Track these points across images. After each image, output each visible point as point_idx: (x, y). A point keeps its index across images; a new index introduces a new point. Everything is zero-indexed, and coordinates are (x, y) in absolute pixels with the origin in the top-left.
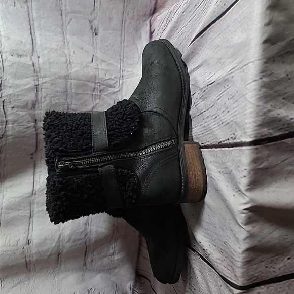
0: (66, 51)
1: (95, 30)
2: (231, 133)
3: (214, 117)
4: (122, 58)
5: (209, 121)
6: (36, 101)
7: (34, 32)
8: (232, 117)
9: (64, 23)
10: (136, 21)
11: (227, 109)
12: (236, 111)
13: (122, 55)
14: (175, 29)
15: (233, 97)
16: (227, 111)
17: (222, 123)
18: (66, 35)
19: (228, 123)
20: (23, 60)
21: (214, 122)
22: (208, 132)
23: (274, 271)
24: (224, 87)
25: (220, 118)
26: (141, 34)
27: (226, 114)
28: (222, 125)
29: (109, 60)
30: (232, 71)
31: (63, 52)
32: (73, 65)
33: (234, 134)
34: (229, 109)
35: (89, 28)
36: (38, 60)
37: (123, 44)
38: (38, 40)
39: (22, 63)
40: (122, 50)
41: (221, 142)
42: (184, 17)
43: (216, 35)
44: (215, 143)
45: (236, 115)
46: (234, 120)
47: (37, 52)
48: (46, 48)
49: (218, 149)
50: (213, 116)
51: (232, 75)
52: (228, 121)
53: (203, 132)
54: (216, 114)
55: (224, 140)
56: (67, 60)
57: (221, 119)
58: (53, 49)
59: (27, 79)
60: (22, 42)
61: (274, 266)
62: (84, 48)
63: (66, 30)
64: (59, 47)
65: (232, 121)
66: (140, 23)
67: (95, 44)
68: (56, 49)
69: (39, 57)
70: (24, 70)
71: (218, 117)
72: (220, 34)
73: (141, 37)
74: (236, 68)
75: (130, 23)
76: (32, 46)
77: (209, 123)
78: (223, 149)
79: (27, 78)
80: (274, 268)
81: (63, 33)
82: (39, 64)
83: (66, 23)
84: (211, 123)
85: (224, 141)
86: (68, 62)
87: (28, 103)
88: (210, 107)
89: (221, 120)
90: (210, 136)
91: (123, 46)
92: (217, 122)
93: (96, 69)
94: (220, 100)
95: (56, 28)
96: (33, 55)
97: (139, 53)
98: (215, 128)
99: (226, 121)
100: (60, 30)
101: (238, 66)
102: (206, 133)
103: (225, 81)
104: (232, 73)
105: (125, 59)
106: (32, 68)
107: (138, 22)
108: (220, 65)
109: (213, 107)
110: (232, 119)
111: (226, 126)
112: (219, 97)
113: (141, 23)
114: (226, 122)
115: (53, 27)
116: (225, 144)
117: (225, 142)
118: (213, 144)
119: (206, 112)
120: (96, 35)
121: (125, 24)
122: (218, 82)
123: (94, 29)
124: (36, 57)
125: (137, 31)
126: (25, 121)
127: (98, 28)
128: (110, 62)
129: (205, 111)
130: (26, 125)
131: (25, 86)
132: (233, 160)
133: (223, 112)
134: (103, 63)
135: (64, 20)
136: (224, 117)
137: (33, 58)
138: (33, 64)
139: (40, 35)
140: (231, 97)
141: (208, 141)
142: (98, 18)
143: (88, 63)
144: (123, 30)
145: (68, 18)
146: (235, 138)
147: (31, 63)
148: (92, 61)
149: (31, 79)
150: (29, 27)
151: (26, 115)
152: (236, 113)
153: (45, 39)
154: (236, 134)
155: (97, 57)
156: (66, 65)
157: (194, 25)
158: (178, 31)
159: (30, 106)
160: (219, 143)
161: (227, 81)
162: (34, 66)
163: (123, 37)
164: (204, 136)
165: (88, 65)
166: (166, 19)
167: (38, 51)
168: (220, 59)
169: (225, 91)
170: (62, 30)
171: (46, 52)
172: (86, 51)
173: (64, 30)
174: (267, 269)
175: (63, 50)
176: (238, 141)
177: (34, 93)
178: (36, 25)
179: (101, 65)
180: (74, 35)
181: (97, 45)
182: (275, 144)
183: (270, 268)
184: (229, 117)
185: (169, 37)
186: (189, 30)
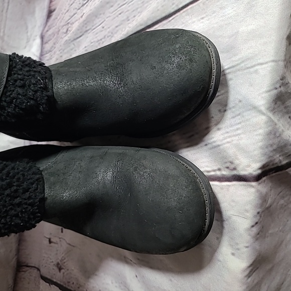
8: (230, 137)
11: (216, 125)
12: (238, 129)
14: (108, 6)
17: (206, 145)
28: (205, 148)
33: (231, 163)
34: (220, 126)
45: (239, 134)
46: (234, 142)
50: (185, 134)
52: (219, 143)
54: (192, 131)
65: (228, 142)
72: (203, 18)
73: (34, 12)
74: (238, 67)
85: (208, 172)
97: (29, 34)
110: (228, 140)
111: (214, 150)
114: (214, 144)
116: (212, 176)
117: (212, 173)
146: (235, 169)
152: (239, 132)
154: (236, 162)
158: (112, 9)
176: (241, 172)
184: (221, 137)
185: (95, 15)
186: (137, 9)
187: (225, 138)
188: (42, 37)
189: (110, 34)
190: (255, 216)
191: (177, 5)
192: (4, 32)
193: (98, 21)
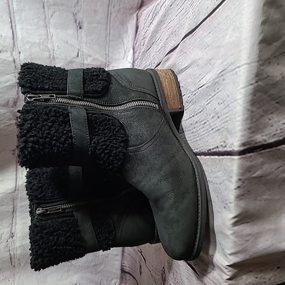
0: (50, 46)
1: (79, 24)
2: (221, 140)
3: (203, 122)
4: (107, 53)
5: (198, 127)
6: (17, 99)
7: (15, 26)
8: (223, 123)
9: (47, 16)
10: (122, 14)
11: (217, 114)
12: (227, 117)
13: (107, 50)
14: (162, 23)
15: (223, 102)
16: (217, 116)
17: (212, 129)
18: (49, 28)
19: (219, 130)
20: (3, 56)
21: (203, 128)
22: (197, 139)
23: (264, 282)
24: (214, 91)
25: (209, 124)
26: (127, 27)
27: (216, 120)
28: (212, 132)
29: (95, 55)
30: (222, 73)
31: (47, 46)
32: (57, 61)
33: (224, 142)
34: (219, 115)
35: (73, 21)
36: (19, 56)
37: (108, 38)
38: (19, 34)
39: (2, 59)
40: (108, 44)
41: (210, 150)
42: (172, 11)
43: (206, 34)
44: (203, 151)
45: (227, 121)
46: (226, 127)
47: (18, 48)
48: (28, 42)
49: (207, 157)
50: (201, 121)
51: (223, 77)
52: (219, 128)
53: (191, 138)
54: (206, 119)
55: (213, 147)
56: (50, 55)
57: (211, 125)
58: (35, 43)
59: (8, 76)
60: (2, 36)
61: (264, 277)
62: (69, 42)
63: (48, 23)
64: (41, 41)
65: (223, 127)
66: (126, 16)
67: (80, 38)
68: (39, 44)
69: (20, 53)
70: (4, 67)
71: (207, 123)
72: (210, 33)
73: (127, 30)
74: (227, 70)
75: (116, 16)
76: (12, 41)
77: (198, 129)
78: (212, 157)
79: (7, 74)
80: (264, 279)
81: (46, 27)
82: (20, 60)
83: (49, 16)
84: (200, 129)
85: (213, 149)
86: (52, 57)
87: (9, 101)
88: (198, 112)
89: (211, 127)
90: (199, 142)
91: (108, 41)
92: (206, 128)
93: (81, 64)
94: (209, 105)
95: (38, 21)
96: (13, 50)
97: (125, 48)
98: (204, 134)
99: (217, 127)
100: (43, 23)
101: (229, 68)
102: (195, 140)
103: (215, 84)
104: (222, 75)
105: (110, 54)
106: (13, 65)
107: (124, 15)
108: (210, 67)
109: (202, 113)
110: (223, 125)
111: (216, 133)
112: (209, 101)
113: (128, 16)
114: (216, 129)
115: (36, 20)
116: (215, 152)
117: (215, 150)
118: (202, 151)
119: (195, 117)
120: (80, 28)
121: (110, 17)
122: (207, 85)
123: (78, 22)
124: (17, 52)
125: (123, 25)
126: (6, 119)
127: (82, 22)
128: (96, 56)
129: (193, 116)
130: (7, 123)
131: (6, 83)
132: (225, 170)
133: (213, 117)
134: (89, 58)
135: (47, 13)
136: (214, 123)
137: (14, 53)
138: (14, 60)
139: (22, 29)
140: (222, 101)
141: (196, 148)
142: (82, 11)
143: (73, 58)
144: (108, 23)
145: (51, 11)
146: (225, 146)
147: (11, 59)
148: (78, 56)
149: (12, 76)
150: (10, 20)
151: (7, 112)
152: (228, 119)
153: (27, 33)
154: (227, 141)
155: (83, 51)
156: (50, 60)
157: (182, 19)
158: (165, 26)
159: (11, 104)
160: (208, 151)
161: (217, 84)
162: (14, 62)
163: (108, 31)
164: (192, 143)
165: (73, 60)
166: (153, 12)
167: (19, 46)
168: (210, 60)
169: (215, 95)
170: (45, 23)
171: (27, 47)
172: (71, 45)
173: (47, 23)
174: (257, 280)
175: (46, 44)
176: (228, 149)
177: (15, 91)
178: (17, 18)
179: (87, 60)
180: (57, 29)
181: (81, 39)
182: (270, 151)
183: (260, 279)
184: (220, 124)
185: (156, 31)
186: (176, 25)
187: (221, 124)
188: (134, 49)
189: (164, 45)
190: (236, 182)
191: (196, 23)
192: (109, 50)
193: (158, 36)
